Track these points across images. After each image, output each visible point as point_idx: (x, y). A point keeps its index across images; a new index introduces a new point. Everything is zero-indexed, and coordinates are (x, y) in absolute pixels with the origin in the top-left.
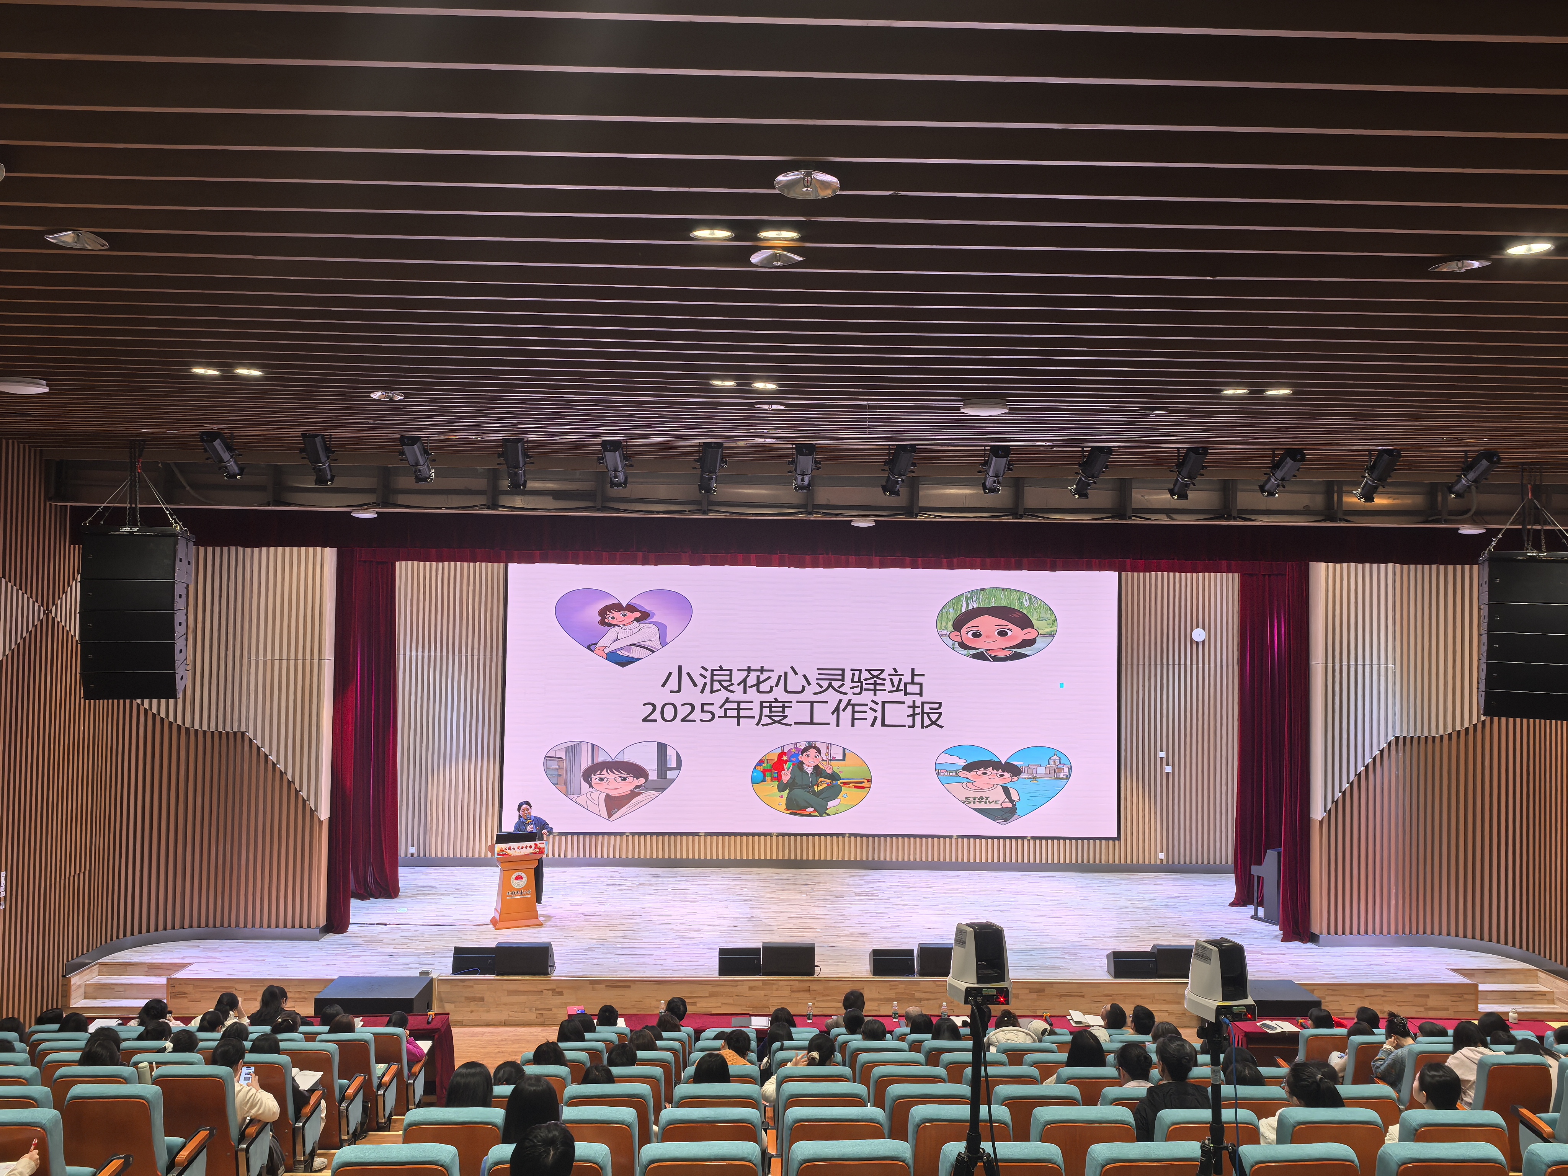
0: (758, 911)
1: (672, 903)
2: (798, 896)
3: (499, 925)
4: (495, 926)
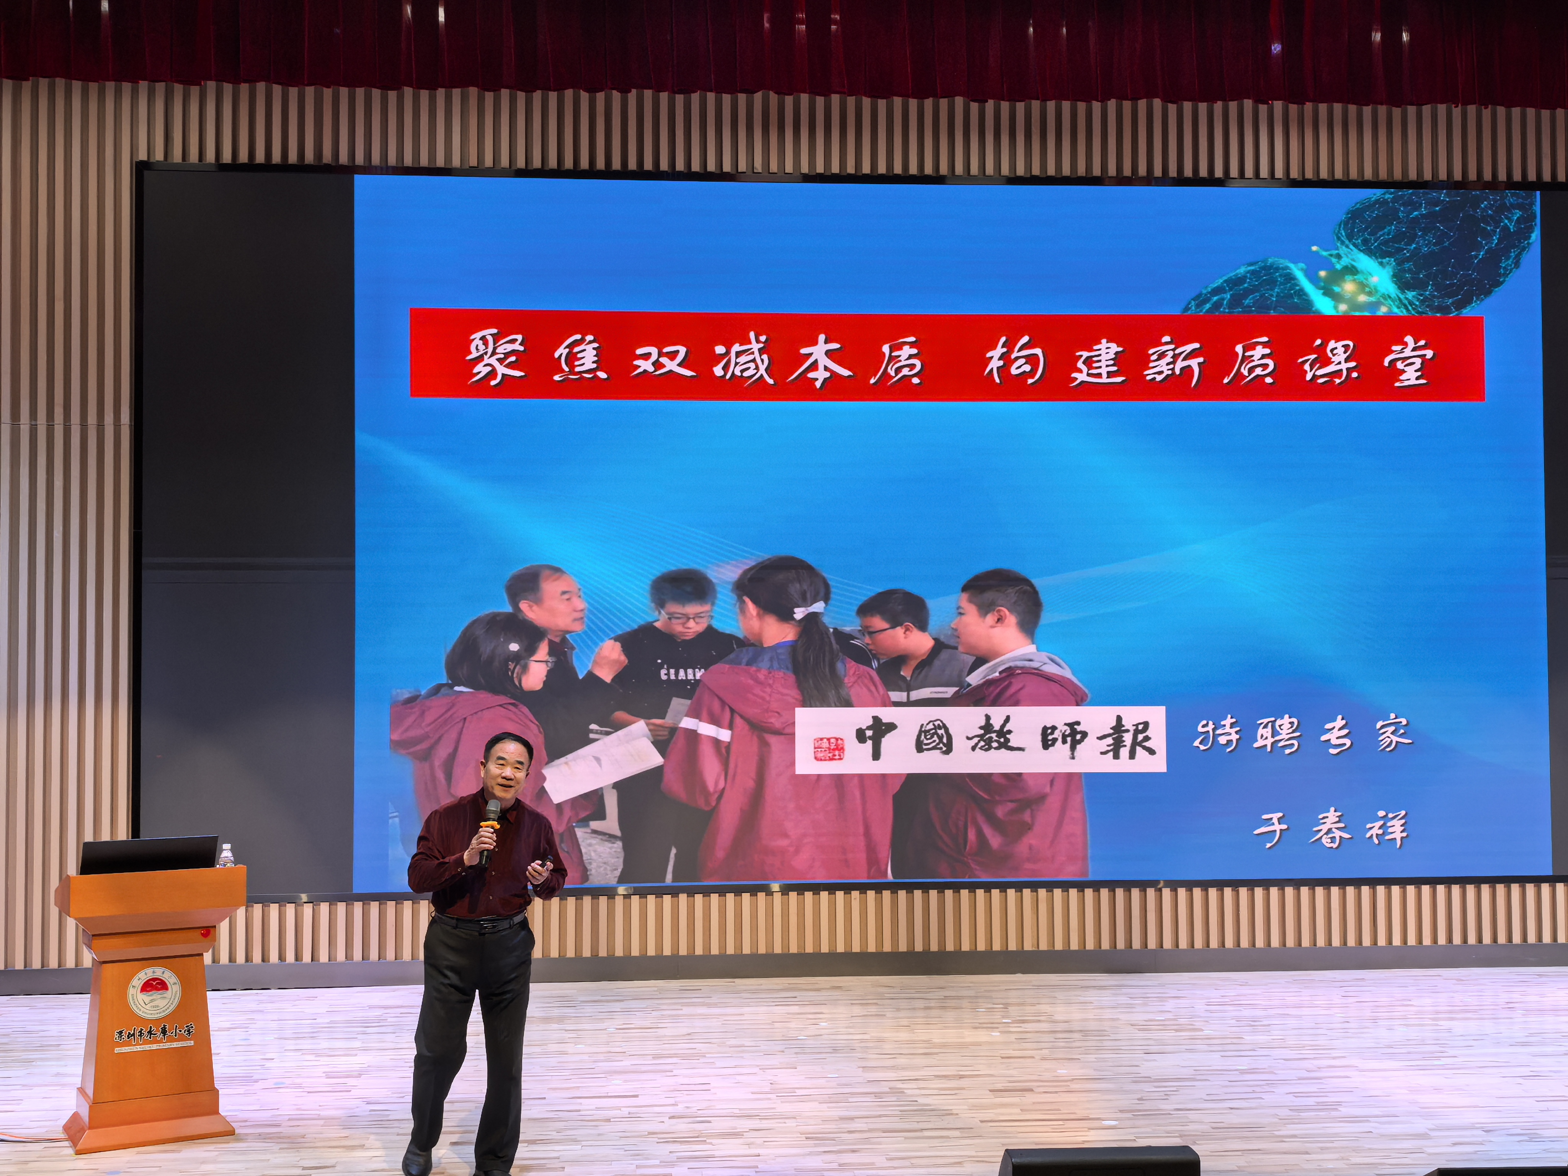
0: (891, 1075)
1: (626, 1063)
2: (982, 1036)
3: (88, 1138)
4: (75, 1144)
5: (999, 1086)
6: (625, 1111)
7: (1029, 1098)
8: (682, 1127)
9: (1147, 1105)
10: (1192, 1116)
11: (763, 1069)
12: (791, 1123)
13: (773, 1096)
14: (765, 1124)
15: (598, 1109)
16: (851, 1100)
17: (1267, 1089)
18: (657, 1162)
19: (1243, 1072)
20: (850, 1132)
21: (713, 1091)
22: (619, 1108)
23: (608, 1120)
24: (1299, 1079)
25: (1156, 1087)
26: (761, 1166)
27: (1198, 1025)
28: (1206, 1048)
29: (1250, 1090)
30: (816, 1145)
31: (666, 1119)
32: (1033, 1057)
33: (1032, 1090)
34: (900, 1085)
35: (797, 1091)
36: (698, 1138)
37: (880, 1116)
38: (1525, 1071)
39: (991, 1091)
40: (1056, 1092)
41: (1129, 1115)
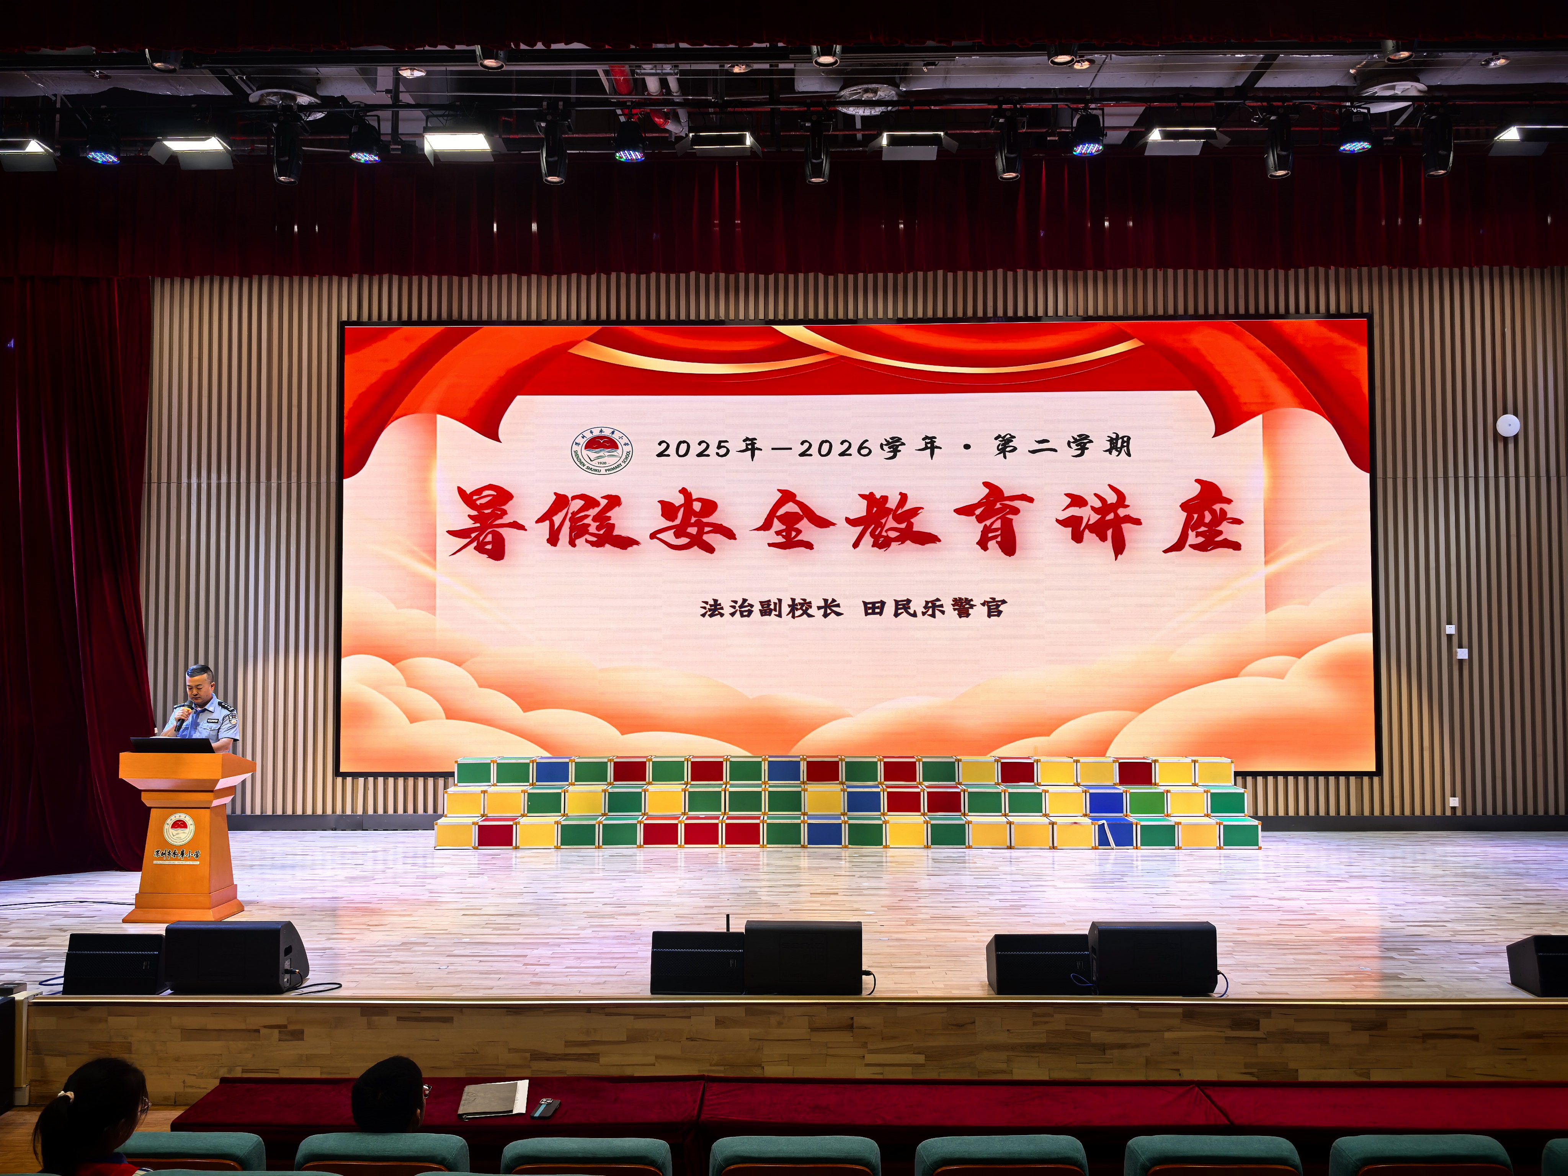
5: (819, 891)
6: (578, 901)
7: (833, 897)
8: (609, 909)
9: (902, 904)
10: (924, 910)
11: (681, 879)
12: (673, 909)
13: (676, 894)
14: (658, 909)
15: (564, 899)
16: (720, 897)
17: (987, 896)
18: (577, 927)
19: (979, 887)
20: (705, 914)
21: (641, 891)
22: (576, 899)
23: (565, 905)
24: (1012, 892)
25: (916, 894)
26: (636, 931)
27: (975, 860)
28: (968, 873)
29: (975, 897)
30: (679, 921)
31: (600, 905)
32: (854, 876)
33: (837, 894)
34: (757, 889)
35: (692, 891)
36: (611, 916)
37: (731, 906)
38: (1164, 890)
39: (811, 894)
40: (851, 895)
41: (886, 909)
